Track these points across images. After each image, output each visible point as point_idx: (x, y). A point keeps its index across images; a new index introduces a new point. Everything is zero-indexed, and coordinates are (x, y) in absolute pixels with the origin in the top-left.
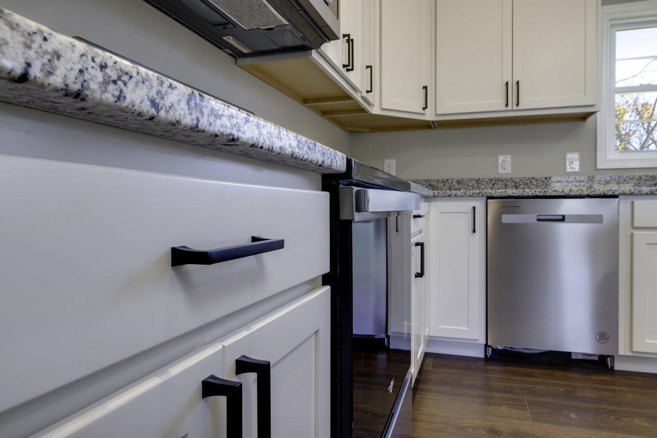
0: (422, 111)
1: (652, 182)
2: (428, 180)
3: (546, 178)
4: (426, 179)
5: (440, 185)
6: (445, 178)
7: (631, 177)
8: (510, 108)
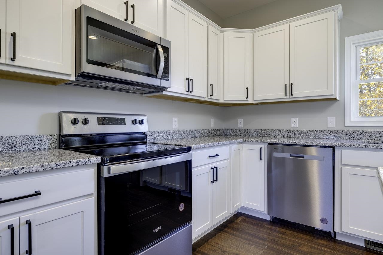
0: (246, 99)
1: (379, 135)
2: (257, 130)
3: (316, 131)
4: (256, 129)
5: (263, 132)
6: (265, 129)
7: (366, 132)
8: (288, 97)
